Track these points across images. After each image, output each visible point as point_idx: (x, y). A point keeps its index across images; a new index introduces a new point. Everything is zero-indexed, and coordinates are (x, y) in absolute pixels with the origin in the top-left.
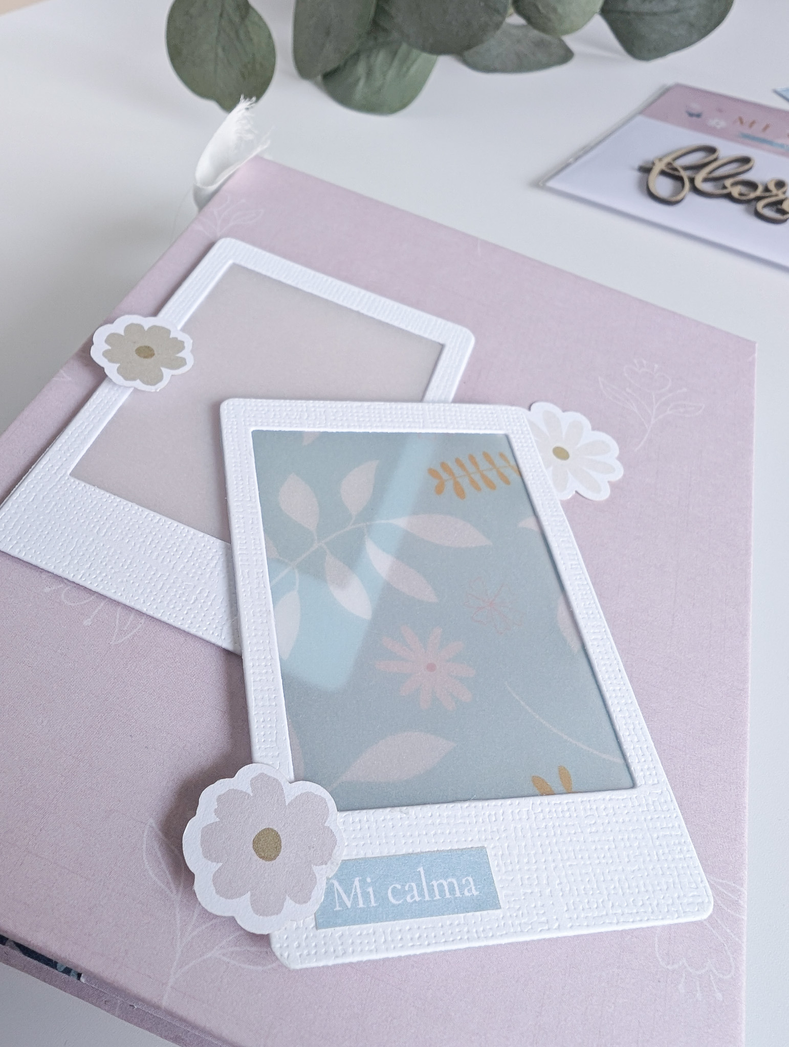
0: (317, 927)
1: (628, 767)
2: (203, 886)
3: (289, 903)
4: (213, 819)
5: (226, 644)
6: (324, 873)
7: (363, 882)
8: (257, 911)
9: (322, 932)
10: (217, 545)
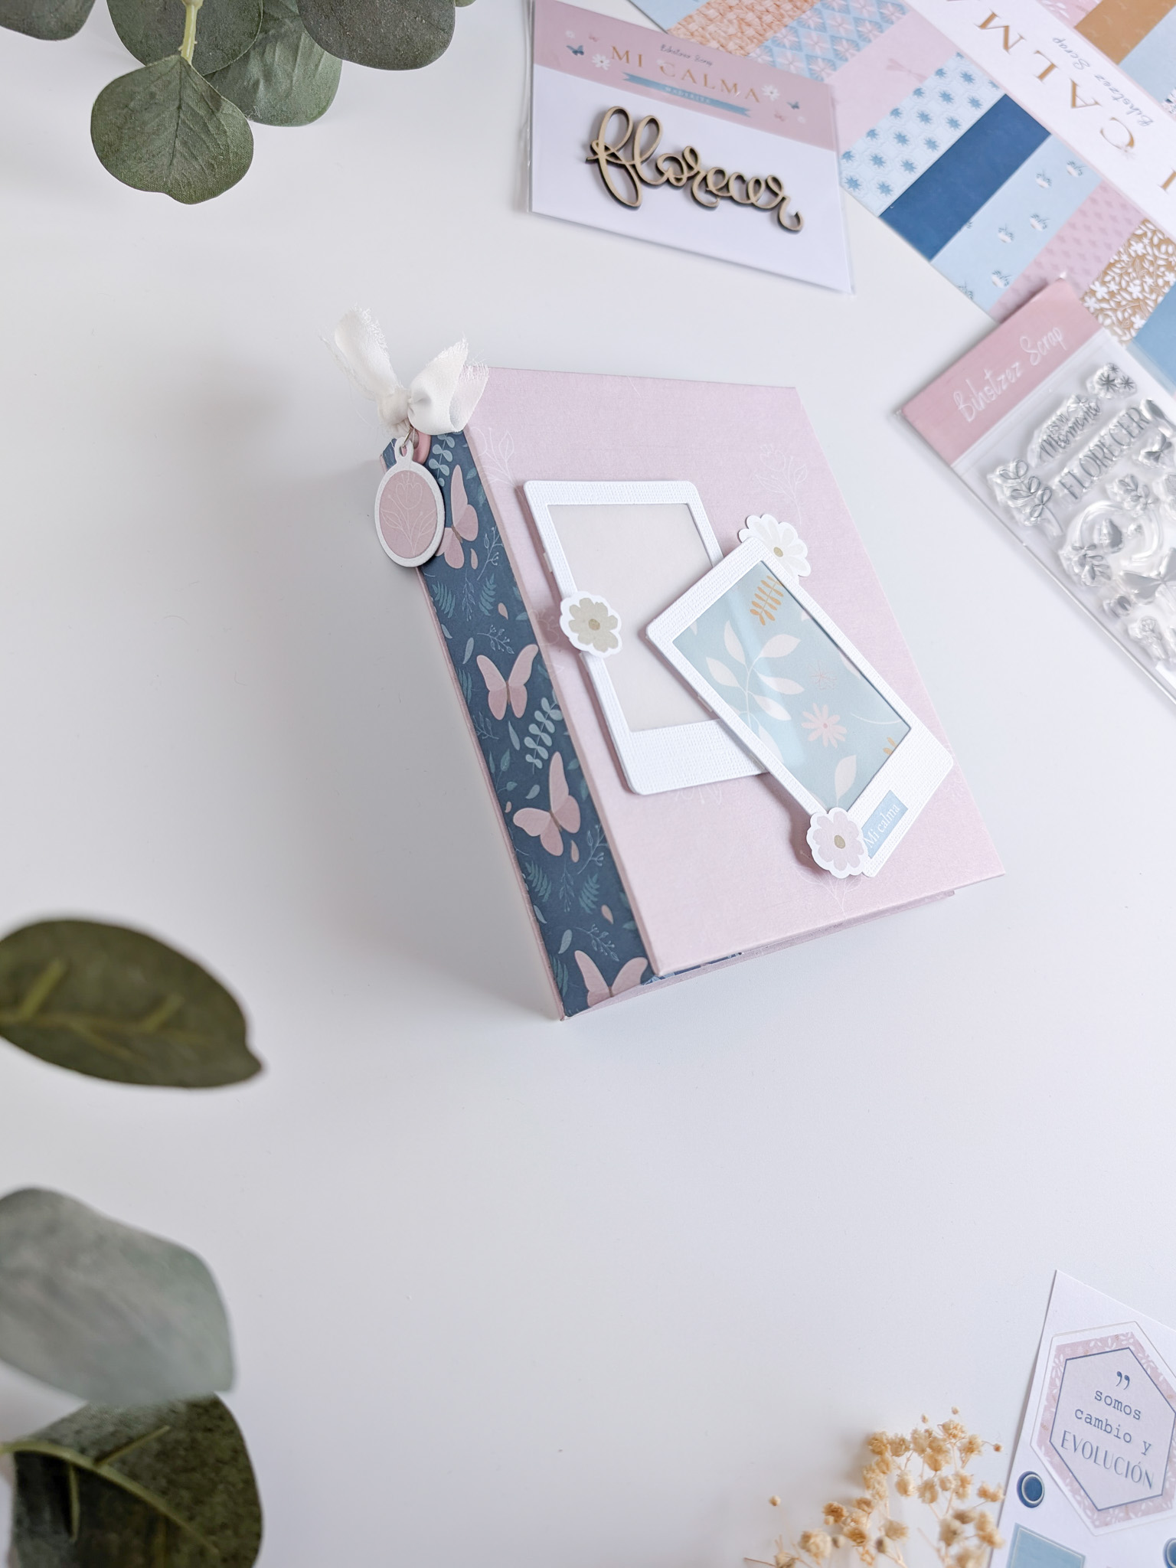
0: (871, 858)
1: (904, 721)
2: (834, 872)
3: (860, 856)
4: (818, 847)
5: (758, 772)
6: (860, 838)
7: (870, 832)
8: (854, 867)
9: (874, 858)
10: (713, 723)
